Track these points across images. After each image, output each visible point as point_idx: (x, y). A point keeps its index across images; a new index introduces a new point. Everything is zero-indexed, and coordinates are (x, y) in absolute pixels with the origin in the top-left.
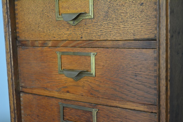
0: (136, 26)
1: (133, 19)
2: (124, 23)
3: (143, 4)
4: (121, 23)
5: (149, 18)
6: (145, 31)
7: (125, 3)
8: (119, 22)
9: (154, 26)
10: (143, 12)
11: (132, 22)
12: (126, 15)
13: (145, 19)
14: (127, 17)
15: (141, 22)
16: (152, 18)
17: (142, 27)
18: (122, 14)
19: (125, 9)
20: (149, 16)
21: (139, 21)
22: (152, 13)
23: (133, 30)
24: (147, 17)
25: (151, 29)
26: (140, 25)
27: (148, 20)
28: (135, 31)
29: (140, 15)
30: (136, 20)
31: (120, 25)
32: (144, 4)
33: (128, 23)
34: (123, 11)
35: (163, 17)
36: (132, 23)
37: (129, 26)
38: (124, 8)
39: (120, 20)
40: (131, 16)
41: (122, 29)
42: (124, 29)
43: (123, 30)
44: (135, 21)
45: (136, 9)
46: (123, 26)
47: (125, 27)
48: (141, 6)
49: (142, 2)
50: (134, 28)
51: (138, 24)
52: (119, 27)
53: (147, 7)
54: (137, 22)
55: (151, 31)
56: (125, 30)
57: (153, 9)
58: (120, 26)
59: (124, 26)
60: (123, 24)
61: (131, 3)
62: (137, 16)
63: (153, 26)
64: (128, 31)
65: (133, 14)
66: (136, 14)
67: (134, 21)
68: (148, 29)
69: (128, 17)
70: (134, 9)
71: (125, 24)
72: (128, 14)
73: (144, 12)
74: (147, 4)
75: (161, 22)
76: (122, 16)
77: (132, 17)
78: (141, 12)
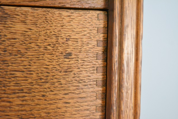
0: (51, 102)
1: (47, 85)
2: (21, 95)
3: (70, 54)
4: (14, 93)
5: (83, 87)
6: (74, 113)
7: (26, 49)
8: (9, 92)
9: (95, 102)
10: (71, 71)
11: (45, 94)
12: (28, 76)
13: (75, 88)
14: (30, 81)
15: (66, 94)
16: (90, 86)
17: (67, 105)
18: (18, 74)
19: (25, 63)
20: (85, 82)
21: (59, 91)
22: (90, 75)
23: (45, 110)
24: (80, 84)
25: (88, 110)
26: (62, 101)
27: (82, 91)
28: (49, 113)
29: (64, 79)
30: (52, 89)
31: (11, 100)
32: (73, 56)
33: (33, 94)
34: (21, 67)
35: (127, 89)
36: (43, 96)
37: (36, 102)
38: (22, 59)
39: (13, 88)
40: (41, 79)
41: (17, 108)
42: (23, 108)
43: (18, 111)
44: (52, 91)
45: (54, 63)
46: (21, 103)
47: (24, 103)
48: (66, 60)
49: (69, 51)
50: (48, 106)
51: (58, 97)
52: (8, 104)
53: (80, 61)
54: (55, 94)
55: (88, 112)
56: (25, 110)
57: (93, 67)
58: (10, 102)
59: (23, 101)
60: (18, 97)
61: (42, 50)
62: (55, 80)
63: (91, 103)
64: (32, 112)
65: (47, 74)
66: (54, 76)
67: (48, 90)
68: (81, 108)
69: (34, 82)
70: (48, 63)
71: (26, 98)
72: (34, 75)
73: (72, 73)
74: (80, 56)
75: (125, 99)
76: (17, 78)
77: (43, 81)
78: (66, 72)
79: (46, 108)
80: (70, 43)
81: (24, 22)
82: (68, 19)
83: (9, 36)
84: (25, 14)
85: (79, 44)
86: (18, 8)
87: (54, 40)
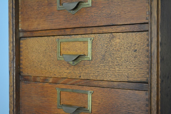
0: (129, 69)
1: (128, 63)
2: (119, 66)
3: (136, 50)
4: (116, 66)
5: (142, 64)
6: (138, 74)
7: (120, 49)
8: (114, 65)
9: (146, 70)
10: (137, 57)
11: (127, 66)
12: (121, 59)
13: (138, 64)
14: (122, 61)
15: (135, 66)
16: (144, 64)
17: (135, 71)
18: (118, 58)
19: (120, 54)
20: (142, 62)
21: (132, 65)
22: (144, 59)
23: (127, 73)
24: (140, 63)
25: (143, 73)
26: (133, 69)
27: (141, 65)
28: (128, 74)
29: (134, 60)
30: (130, 64)
31: (115, 68)
32: (137, 51)
33: (123, 66)
34: (119, 56)
36: (127, 67)
37: (124, 69)
38: (119, 53)
39: (116, 63)
40: (126, 60)
41: (117, 71)
42: (119, 72)
43: (118, 72)
44: (129, 65)
45: (130, 54)
46: (118, 69)
47: (120, 69)
48: (135, 52)
49: (136, 49)
50: (128, 71)
51: (132, 68)
52: (114, 70)
53: (140, 53)
54: (131, 66)
55: (144, 74)
56: (120, 72)
57: (146, 55)
58: (115, 69)
59: (119, 69)
60: (118, 67)
61: (125, 49)
62: (131, 61)
63: (145, 71)
64: (123, 73)
65: (128, 58)
66: (130, 59)
67: (128, 65)
68: (141, 72)
69: (123, 61)
70: (128, 54)
71: (120, 68)
72: (123, 59)
73: (137, 58)
74: (140, 51)
75: (153, 68)
76: (117, 60)
77: (126, 61)
78: (135, 57)
79: (127, 72)
80: (136, 45)
81: (119, 39)
82: (135, 36)
83: (115, 44)
84: (120, 35)
85: (140, 46)
86: (117, 33)
87: (130, 45)
